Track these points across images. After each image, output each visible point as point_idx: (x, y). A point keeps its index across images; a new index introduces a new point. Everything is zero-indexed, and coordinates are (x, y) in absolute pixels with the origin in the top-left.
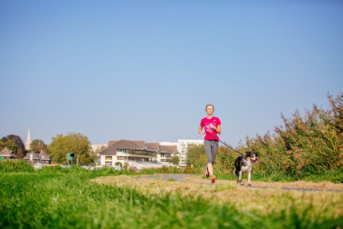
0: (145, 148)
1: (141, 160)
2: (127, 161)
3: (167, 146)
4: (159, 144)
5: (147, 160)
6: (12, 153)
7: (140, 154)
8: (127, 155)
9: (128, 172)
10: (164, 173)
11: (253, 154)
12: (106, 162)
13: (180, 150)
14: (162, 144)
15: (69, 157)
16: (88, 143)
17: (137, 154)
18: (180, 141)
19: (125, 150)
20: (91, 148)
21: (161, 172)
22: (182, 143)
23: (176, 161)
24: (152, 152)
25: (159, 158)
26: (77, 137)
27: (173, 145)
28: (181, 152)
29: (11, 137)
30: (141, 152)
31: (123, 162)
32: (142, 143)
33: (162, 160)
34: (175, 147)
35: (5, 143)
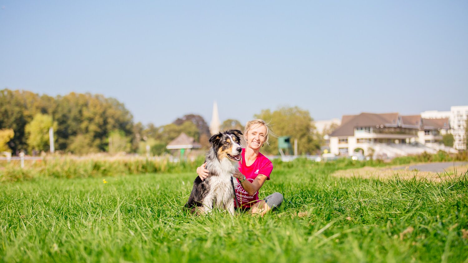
0: (400, 123)
1: (394, 142)
2: (372, 145)
3: (435, 119)
4: (420, 116)
5: (403, 141)
6: (194, 141)
7: (392, 133)
8: (372, 135)
9: (374, 163)
10: (425, 161)
11: (227, 138)
12: (340, 148)
13: (454, 123)
14: (426, 115)
15: (282, 144)
16: (311, 120)
17: (386, 133)
18: (455, 109)
19: (368, 128)
20: (315, 128)
21: (421, 161)
22: (459, 112)
23: (449, 141)
24: (410, 129)
25: (422, 137)
26: (293, 113)
27: (444, 117)
28: (456, 127)
29: (190, 117)
30: (393, 130)
31: (365, 146)
32: (394, 116)
33: (427, 141)
34: (447, 120)
35: (181, 127)
